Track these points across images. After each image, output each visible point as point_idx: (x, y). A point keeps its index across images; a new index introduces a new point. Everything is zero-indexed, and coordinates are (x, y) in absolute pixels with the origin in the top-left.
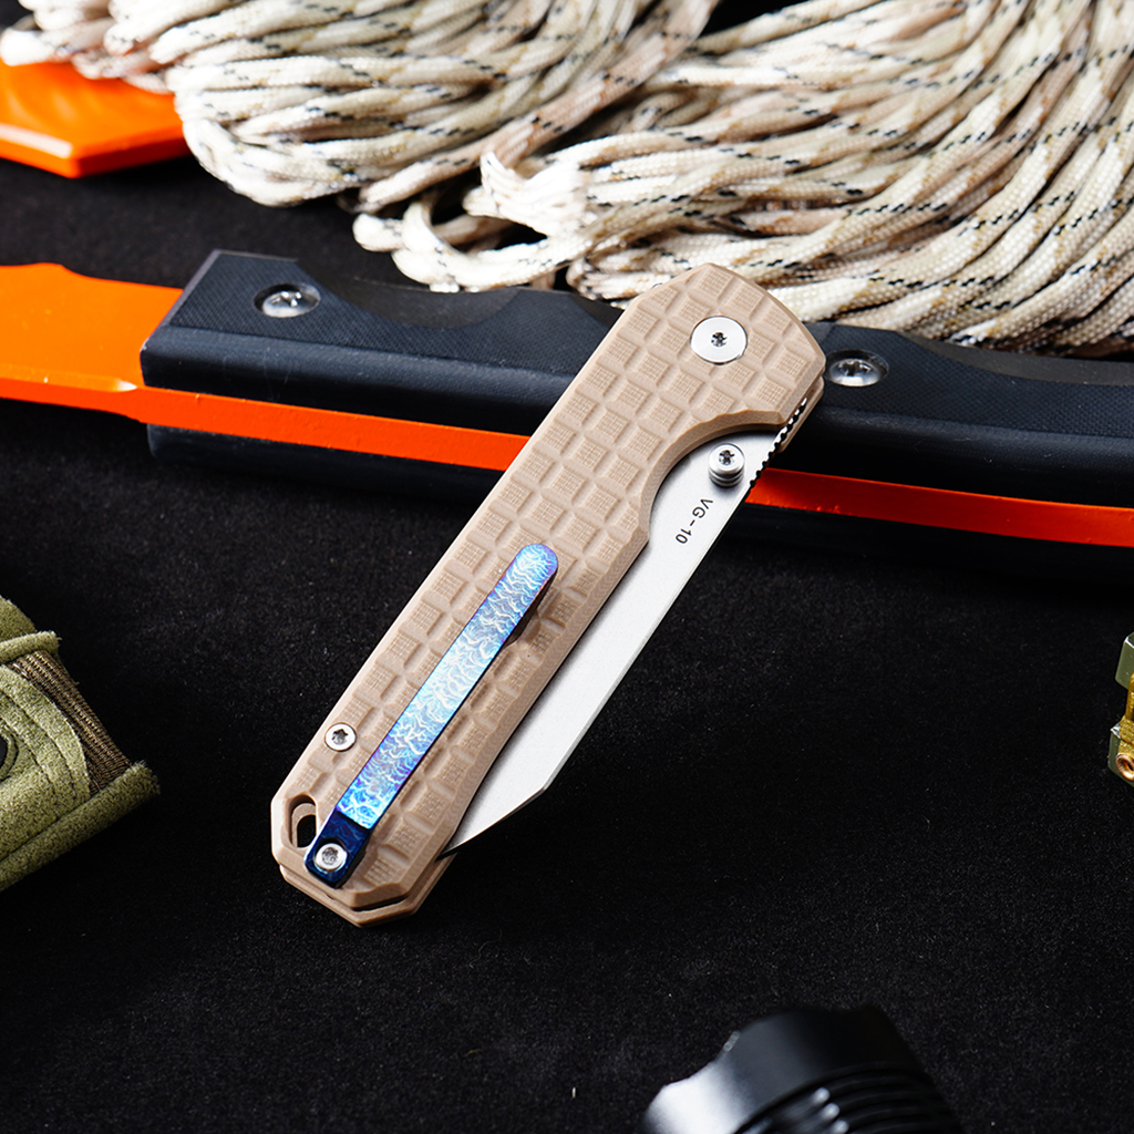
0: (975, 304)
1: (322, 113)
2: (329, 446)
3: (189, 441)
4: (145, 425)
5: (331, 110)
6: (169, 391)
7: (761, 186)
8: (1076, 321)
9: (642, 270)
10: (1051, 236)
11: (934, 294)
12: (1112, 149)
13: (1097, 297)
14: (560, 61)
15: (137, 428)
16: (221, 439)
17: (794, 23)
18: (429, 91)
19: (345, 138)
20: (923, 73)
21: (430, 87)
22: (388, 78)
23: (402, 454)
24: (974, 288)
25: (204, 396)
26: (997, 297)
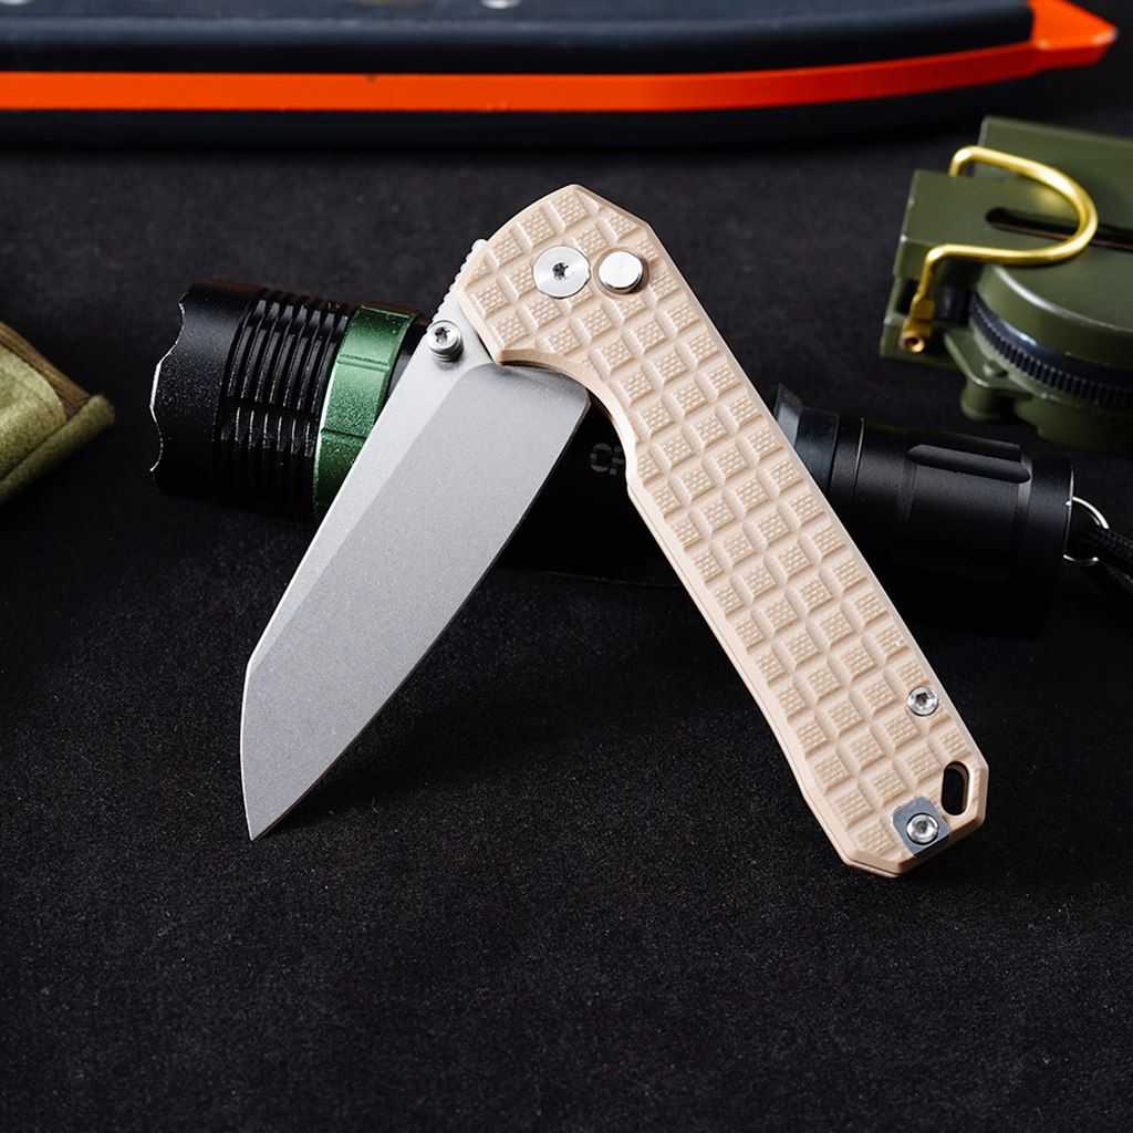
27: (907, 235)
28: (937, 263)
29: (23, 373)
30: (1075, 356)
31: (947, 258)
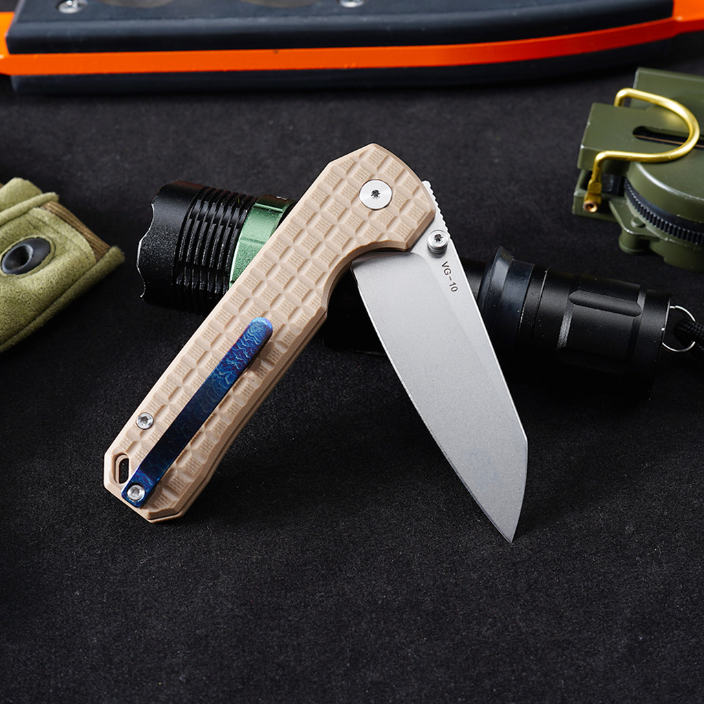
4: (10, 75)
6: (21, 56)
27: (585, 145)
28: (601, 161)
29: (72, 234)
30: (682, 217)
31: (607, 159)
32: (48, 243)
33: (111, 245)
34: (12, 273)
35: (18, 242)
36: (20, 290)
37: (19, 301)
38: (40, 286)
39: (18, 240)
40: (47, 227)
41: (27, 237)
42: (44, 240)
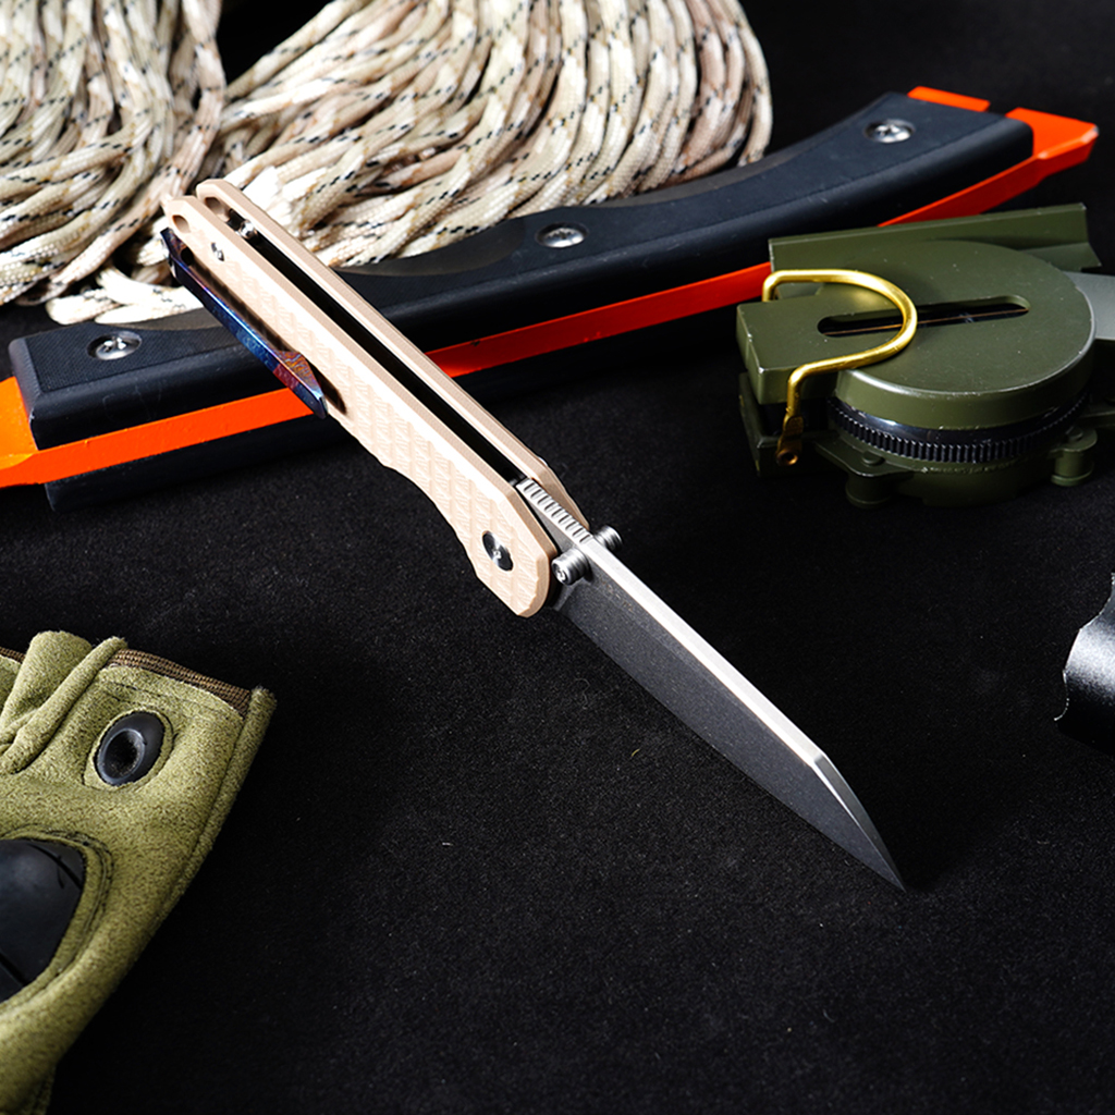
0: (588, 177)
1: (16, 219)
2: (203, 441)
3: (84, 484)
4: (42, 485)
5: (23, 214)
6: (60, 447)
7: (393, 151)
8: (650, 168)
9: (332, 244)
10: (613, 115)
11: (563, 177)
12: (615, 43)
13: (657, 147)
14: (152, 133)
15: (37, 489)
16: (111, 471)
17: (289, 56)
18: (85, 177)
19: (33, 237)
20: (431, 47)
21: (85, 174)
22: (51, 176)
23: (263, 424)
24: (585, 164)
25: (91, 439)
26: (600, 167)
27: (762, 366)
28: (800, 383)
29: (183, 691)
30: (948, 428)
31: (807, 377)
32: (155, 715)
33: (250, 687)
34: (126, 782)
35: (106, 730)
36: (158, 803)
37: (165, 821)
38: (185, 786)
39: (104, 727)
40: (137, 693)
41: (116, 718)
42: (144, 712)
